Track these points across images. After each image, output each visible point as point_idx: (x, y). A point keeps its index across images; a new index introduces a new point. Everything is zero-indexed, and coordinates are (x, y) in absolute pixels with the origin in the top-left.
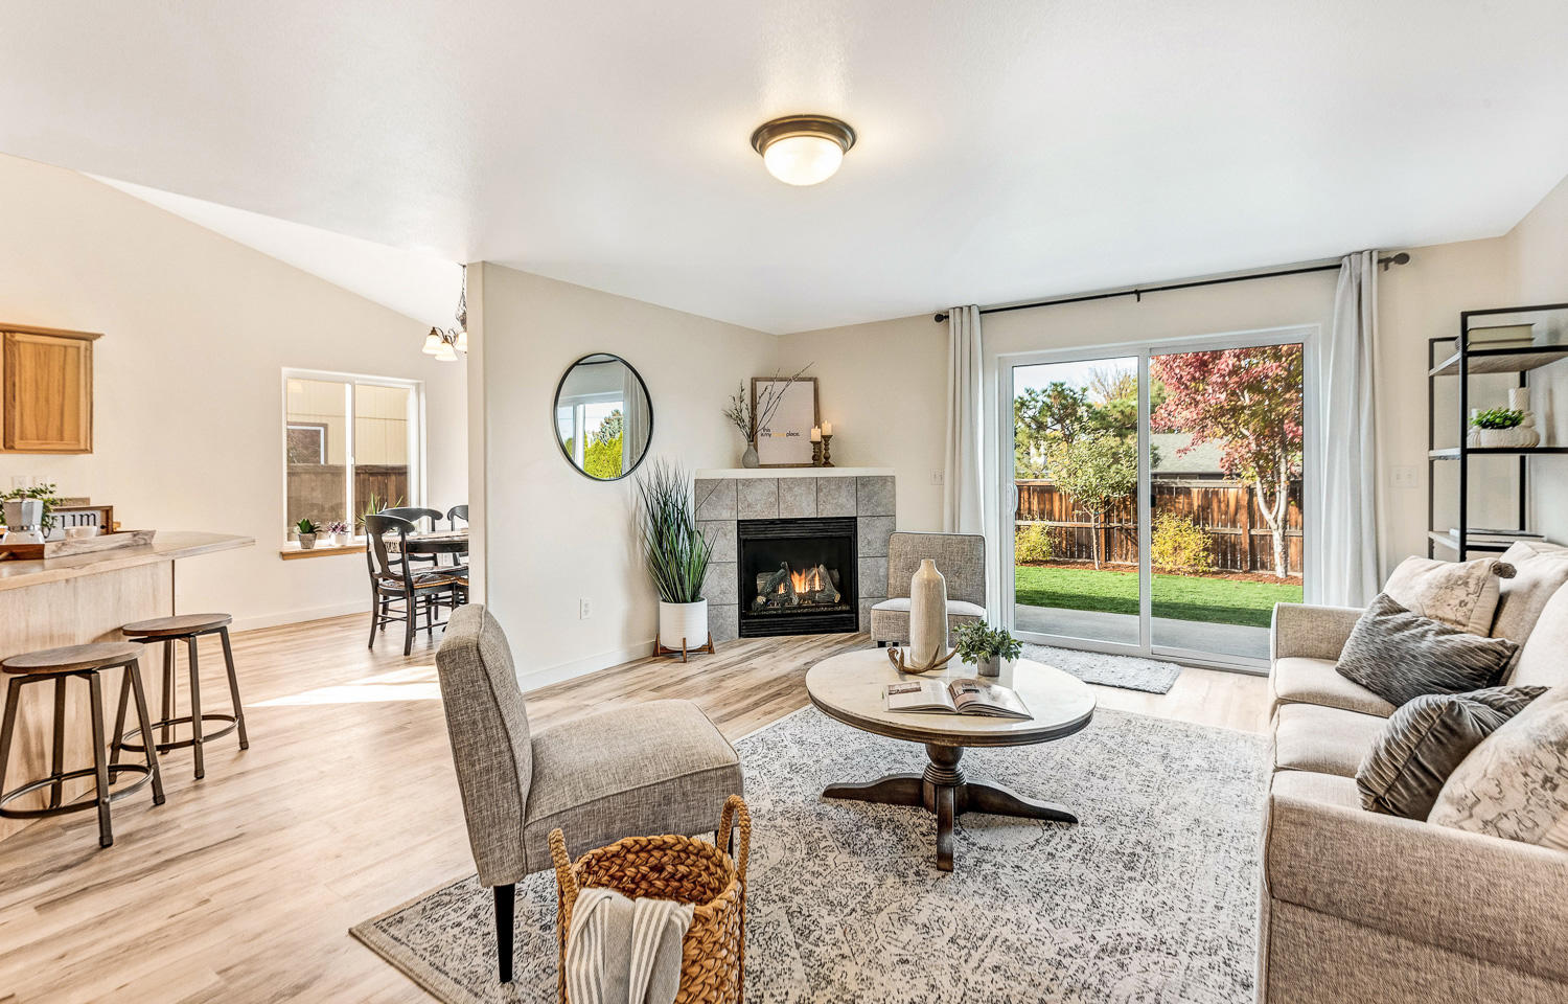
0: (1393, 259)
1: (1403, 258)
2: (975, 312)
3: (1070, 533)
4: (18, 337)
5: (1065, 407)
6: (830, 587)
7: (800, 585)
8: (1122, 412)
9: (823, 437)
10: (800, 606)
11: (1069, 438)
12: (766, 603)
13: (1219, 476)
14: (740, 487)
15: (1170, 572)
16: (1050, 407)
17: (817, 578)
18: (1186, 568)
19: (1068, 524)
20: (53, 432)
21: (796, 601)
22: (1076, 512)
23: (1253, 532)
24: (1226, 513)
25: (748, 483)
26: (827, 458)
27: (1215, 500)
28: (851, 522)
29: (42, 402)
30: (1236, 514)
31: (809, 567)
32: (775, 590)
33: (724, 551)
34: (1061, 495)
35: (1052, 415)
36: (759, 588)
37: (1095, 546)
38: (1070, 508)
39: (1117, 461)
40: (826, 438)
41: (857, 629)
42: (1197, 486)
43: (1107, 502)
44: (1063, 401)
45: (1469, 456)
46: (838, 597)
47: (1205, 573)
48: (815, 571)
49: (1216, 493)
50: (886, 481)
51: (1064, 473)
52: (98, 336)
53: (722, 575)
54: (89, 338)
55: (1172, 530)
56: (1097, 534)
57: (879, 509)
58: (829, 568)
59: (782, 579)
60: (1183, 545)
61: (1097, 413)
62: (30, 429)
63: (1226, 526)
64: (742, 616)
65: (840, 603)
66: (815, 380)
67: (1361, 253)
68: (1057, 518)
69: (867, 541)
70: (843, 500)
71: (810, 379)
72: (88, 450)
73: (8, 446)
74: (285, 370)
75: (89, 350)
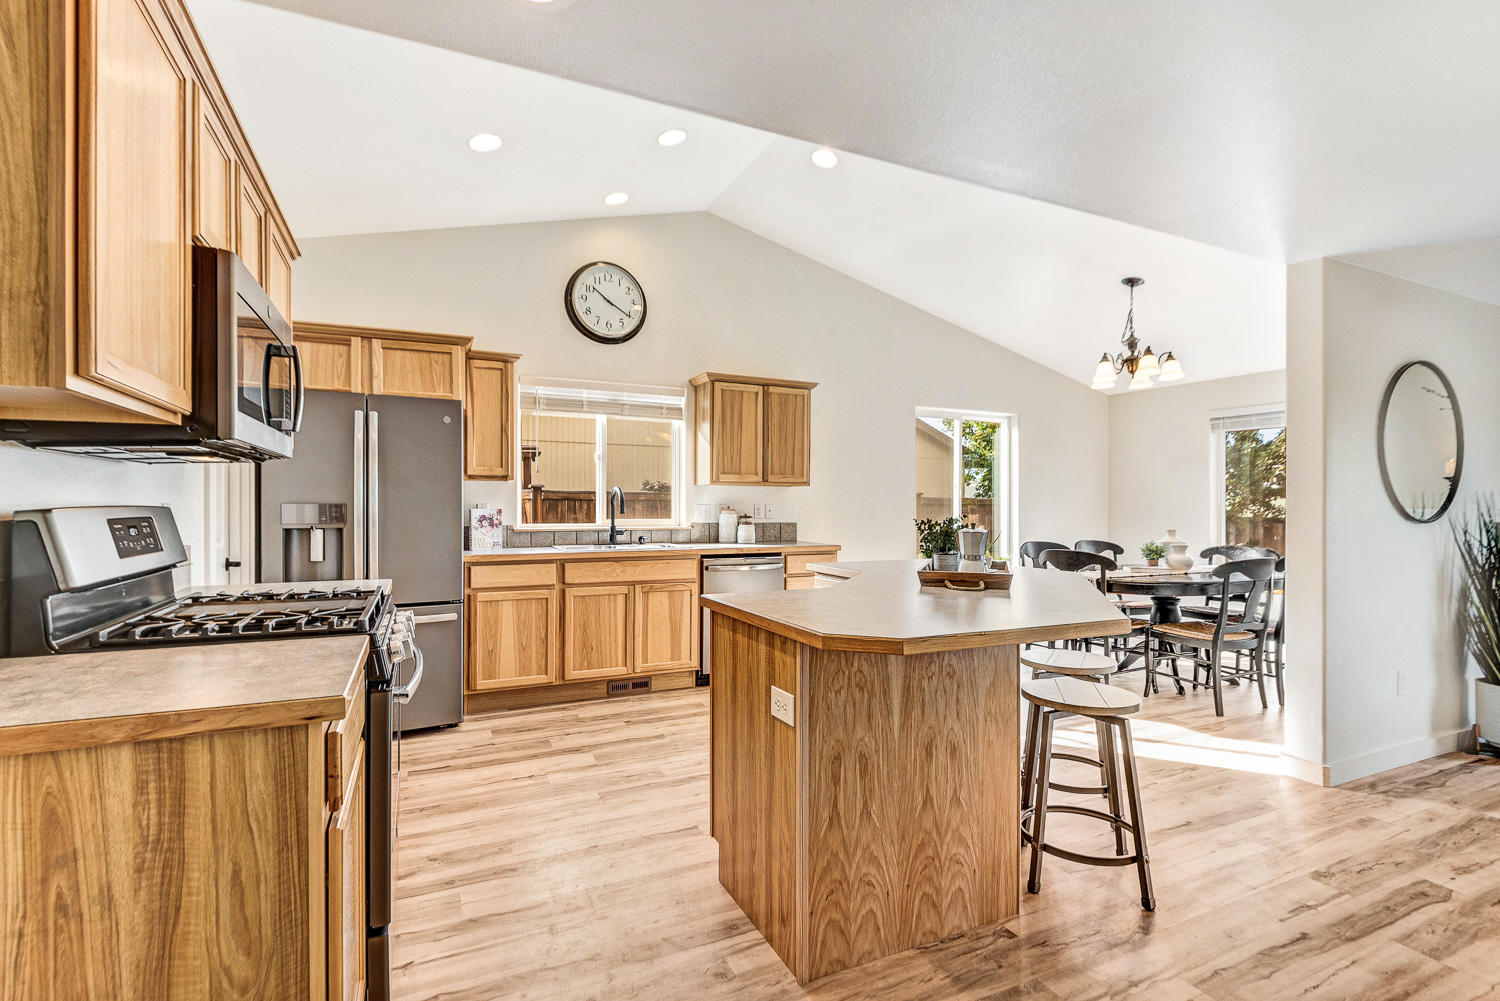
4: (772, 389)
20: (789, 470)
29: (783, 442)
52: (815, 385)
54: (808, 387)
62: (776, 468)
72: (807, 483)
73: (765, 480)
74: (918, 408)
75: (809, 397)
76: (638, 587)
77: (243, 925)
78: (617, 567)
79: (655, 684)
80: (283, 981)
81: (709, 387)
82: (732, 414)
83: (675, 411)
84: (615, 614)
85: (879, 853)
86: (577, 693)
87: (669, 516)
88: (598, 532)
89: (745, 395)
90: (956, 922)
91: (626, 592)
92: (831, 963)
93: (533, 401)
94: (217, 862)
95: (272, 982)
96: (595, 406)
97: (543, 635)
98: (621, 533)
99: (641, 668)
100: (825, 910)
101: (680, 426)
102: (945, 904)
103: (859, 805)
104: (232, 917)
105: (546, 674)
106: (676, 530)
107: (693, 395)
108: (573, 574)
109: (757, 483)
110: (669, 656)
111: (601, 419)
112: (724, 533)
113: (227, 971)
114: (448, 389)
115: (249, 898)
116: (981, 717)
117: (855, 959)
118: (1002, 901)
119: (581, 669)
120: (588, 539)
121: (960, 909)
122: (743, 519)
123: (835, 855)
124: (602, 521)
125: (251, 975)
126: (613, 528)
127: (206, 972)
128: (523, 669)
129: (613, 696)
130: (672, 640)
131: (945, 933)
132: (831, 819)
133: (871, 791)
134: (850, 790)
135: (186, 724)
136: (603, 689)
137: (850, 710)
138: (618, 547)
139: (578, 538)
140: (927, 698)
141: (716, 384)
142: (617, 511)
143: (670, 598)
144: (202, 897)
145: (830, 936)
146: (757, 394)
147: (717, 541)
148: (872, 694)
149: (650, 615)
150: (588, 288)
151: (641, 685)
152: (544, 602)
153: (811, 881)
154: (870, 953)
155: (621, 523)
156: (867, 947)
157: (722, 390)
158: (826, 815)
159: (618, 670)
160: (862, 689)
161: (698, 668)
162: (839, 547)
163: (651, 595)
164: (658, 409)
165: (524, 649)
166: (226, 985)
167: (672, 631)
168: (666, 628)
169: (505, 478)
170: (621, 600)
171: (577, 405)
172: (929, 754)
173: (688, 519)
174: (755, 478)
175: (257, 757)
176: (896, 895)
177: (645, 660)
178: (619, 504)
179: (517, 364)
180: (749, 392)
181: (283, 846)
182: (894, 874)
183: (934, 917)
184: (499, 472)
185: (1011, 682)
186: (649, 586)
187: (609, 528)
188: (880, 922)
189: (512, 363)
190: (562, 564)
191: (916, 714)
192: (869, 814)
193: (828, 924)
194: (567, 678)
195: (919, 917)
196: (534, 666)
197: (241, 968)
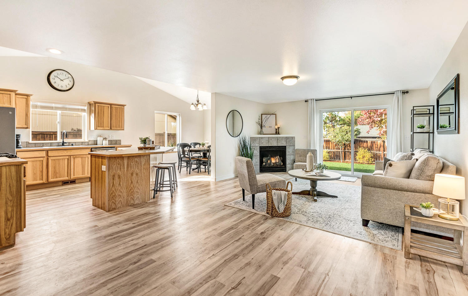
0: (405, 92)
1: (407, 92)
2: (315, 100)
3: (334, 153)
4: (113, 106)
5: (332, 118)
6: (280, 161)
7: (273, 161)
8: (349, 119)
9: (278, 128)
10: (273, 166)
11: (334, 126)
12: (265, 165)
13: (375, 138)
14: (260, 139)
15: (362, 163)
16: (328, 118)
17: (277, 159)
18: (366, 162)
19: (334, 150)
20: (118, 126)
21: (272, 164)
22: (336, 147)
23: (384, 153)
24: (377, 148)
25: (262, 138)
26: (279, 133)
27: (374, 144)
28: (285, 147)
29: (116, 119)
30: (380, 148)
31: (275, 156)
32: (267, 162)
33: (257, 153)
34: (332, 143)
35: (329, 120)
36: (264, 161)
37: (341, 156)
38: (334, 146)
39: (347, 133)
40: (279, 128)
41: (286, 171)
42: (369, 140)
43: (345, 144)
44: (332, 116)
45: (414, 134)
46: (282, 164)
47: (371, 163)
48: (277, 157)
49: (374, 142)
50: (293, 138)
51: (333, 137)
52: (125, 105)
53: (256, 158)
54: (124, 106)
55: (362, 152)
56: (342, 153)
57: (291, 144)
58: (280, 157)
59: (269, 159)
60: (365, 156)
61: (342, 119)
62: (114, 125)
63: (377, 151)
64: (260, 168)
65: (283, 165)
66: (276, 114)
67: (398, 91)
68: (331, 149)
69: (289, 151)
70: (283, 142)
71: (275, 114)
72: (124, 130)
73: (111, 129)
74: (155, 111)
75: (124, 108)
76: (72, 157)
77: (11, 192)
78: (65, 152)
79: (77, 181)
80: (17, 200)
81: (94, 105)
82: (101, 112)
83: (84, 110)
84: (65, 164)
85: (122, 191)
86: (52, 185)
87: (81, 138)
88: (58, 143)
89: (105, 107)
90: (137, 202)
91: (68, 158)
92: (112, 209)
93: (36, 107)
94: (7, 184)
95: (15, 200)
96: (57, 108)
97: (41, 170)
98: (66, 143)
99: (73, 177)
100: (111, 200)
101: (85, 115)
102: (135, 199)
103: (118, 183)
104: (9, 191)
105: (42, 180)
106: (84, 142)
107: (89, 106)
108: (50, 154)
109: (109, 130)
110: (81, 173)
111: (59, 112)
112: (98, 142)
113: (8, 198)
114: (9, 103)
115: (12, 189)
116: (142, 169)
117: (117, 208)
118: (146, 198)
119: (54, 179)
120: (55, 145)
121: (138, 200)
122: (105, 139)
123: (113, 191)
124: (59, 140)
125: (12, 199)
126: (63, 142)
127: (5, 198)
128: (35, 179)
129: (64, 185)
130: (82, 169)
131: (135, 204)
132: (113, 185)
133: (121, 181)
134: (116, 181)
135: (3, 164)
136: (61, 183)
137: (116, 168)
138: (65, 147)
139: (51, 144)
140: (132, 166)
141: (96, 104)
142: (65, 136)
143: (82, 159)
144: (4, 188)
145: (112, 204)
146: (108, 107)
147: (97, 144)
148: (121, 165)
149: (75, 163)
150: (55, 76)
151: (73, 182)
152: (41, 161)
153: (109, 195)
154: (120, 207)
155: (66, 140)
156: (120, 206)
157: (98, 106)
158: (112, 185)
159: (66, 178)
160: (119, 164)
161: (90, 177)
162: (131, 145)
163: (76, 159)
164: (78, 110)
165: (35, 174)
166: (8, 200)
167: (82, 168)
168: (81, 167)
169: (27, 128)
170: (66, 160)
171: (52, 108)
172: (132, 175)
173: (87, 139)
174: (108, 128)
175: (13, 169)
176: (125, 197)
177: (74, 175)
178: (65, 135)
179: (31, 97)
180: (106, 106)
181: (17, 181)
182: (125, 194)
183: (133, 201)
184: (25, 126)
185: (148, 163)
186: (75, 157)
187: (62, 142)
188: (122, 202)
189: (30, 96)
190: (47, 151)
191: (130, 168)
192: (120, 185)
193: (112, 202)
194: (49, 181)
195: (130, 201)
196: (38, 178)
197: (10, 198)
